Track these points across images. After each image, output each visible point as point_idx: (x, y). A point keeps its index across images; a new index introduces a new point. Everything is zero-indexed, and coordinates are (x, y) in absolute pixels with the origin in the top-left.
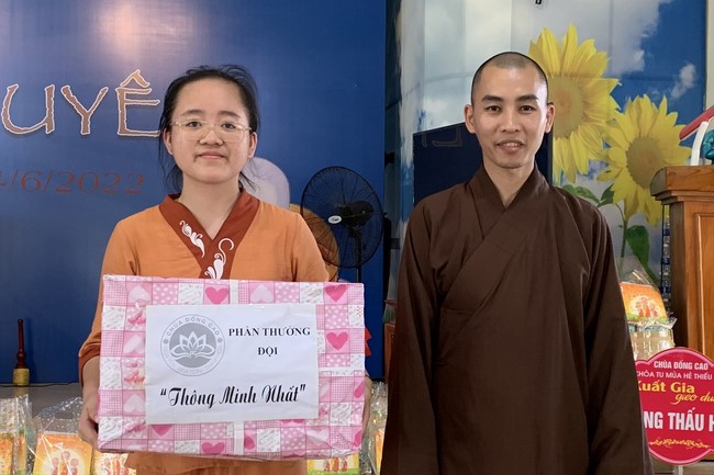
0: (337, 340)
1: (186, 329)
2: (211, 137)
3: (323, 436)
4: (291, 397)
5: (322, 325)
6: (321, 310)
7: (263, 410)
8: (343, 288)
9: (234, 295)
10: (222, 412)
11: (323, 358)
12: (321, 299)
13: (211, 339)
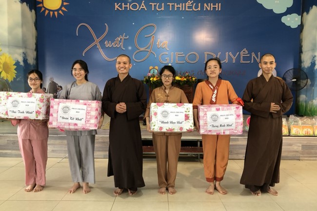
0: (238, 116)
1: (213, 115)
2: (213, 70)
3: (236, 132)
4: (231, 126)
5: (235, 114)
6: (235, 111)
7: (226, 128)
8: (239, 107)
9: (221, 109)
10: (220, 128)
11: (236, 119)
12: (235, 109)
13: (217, 117)
